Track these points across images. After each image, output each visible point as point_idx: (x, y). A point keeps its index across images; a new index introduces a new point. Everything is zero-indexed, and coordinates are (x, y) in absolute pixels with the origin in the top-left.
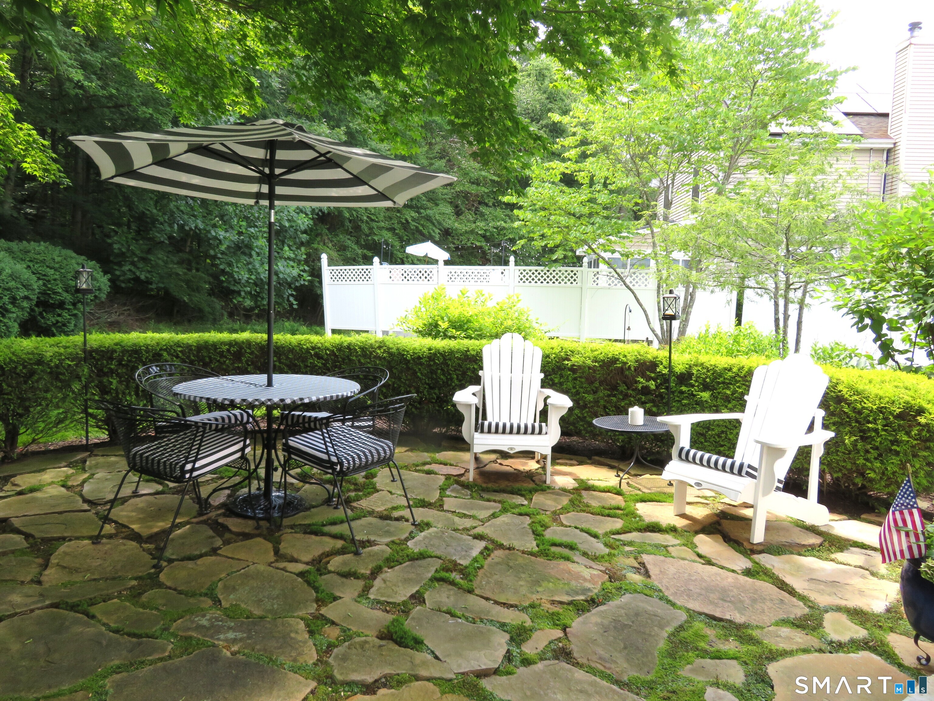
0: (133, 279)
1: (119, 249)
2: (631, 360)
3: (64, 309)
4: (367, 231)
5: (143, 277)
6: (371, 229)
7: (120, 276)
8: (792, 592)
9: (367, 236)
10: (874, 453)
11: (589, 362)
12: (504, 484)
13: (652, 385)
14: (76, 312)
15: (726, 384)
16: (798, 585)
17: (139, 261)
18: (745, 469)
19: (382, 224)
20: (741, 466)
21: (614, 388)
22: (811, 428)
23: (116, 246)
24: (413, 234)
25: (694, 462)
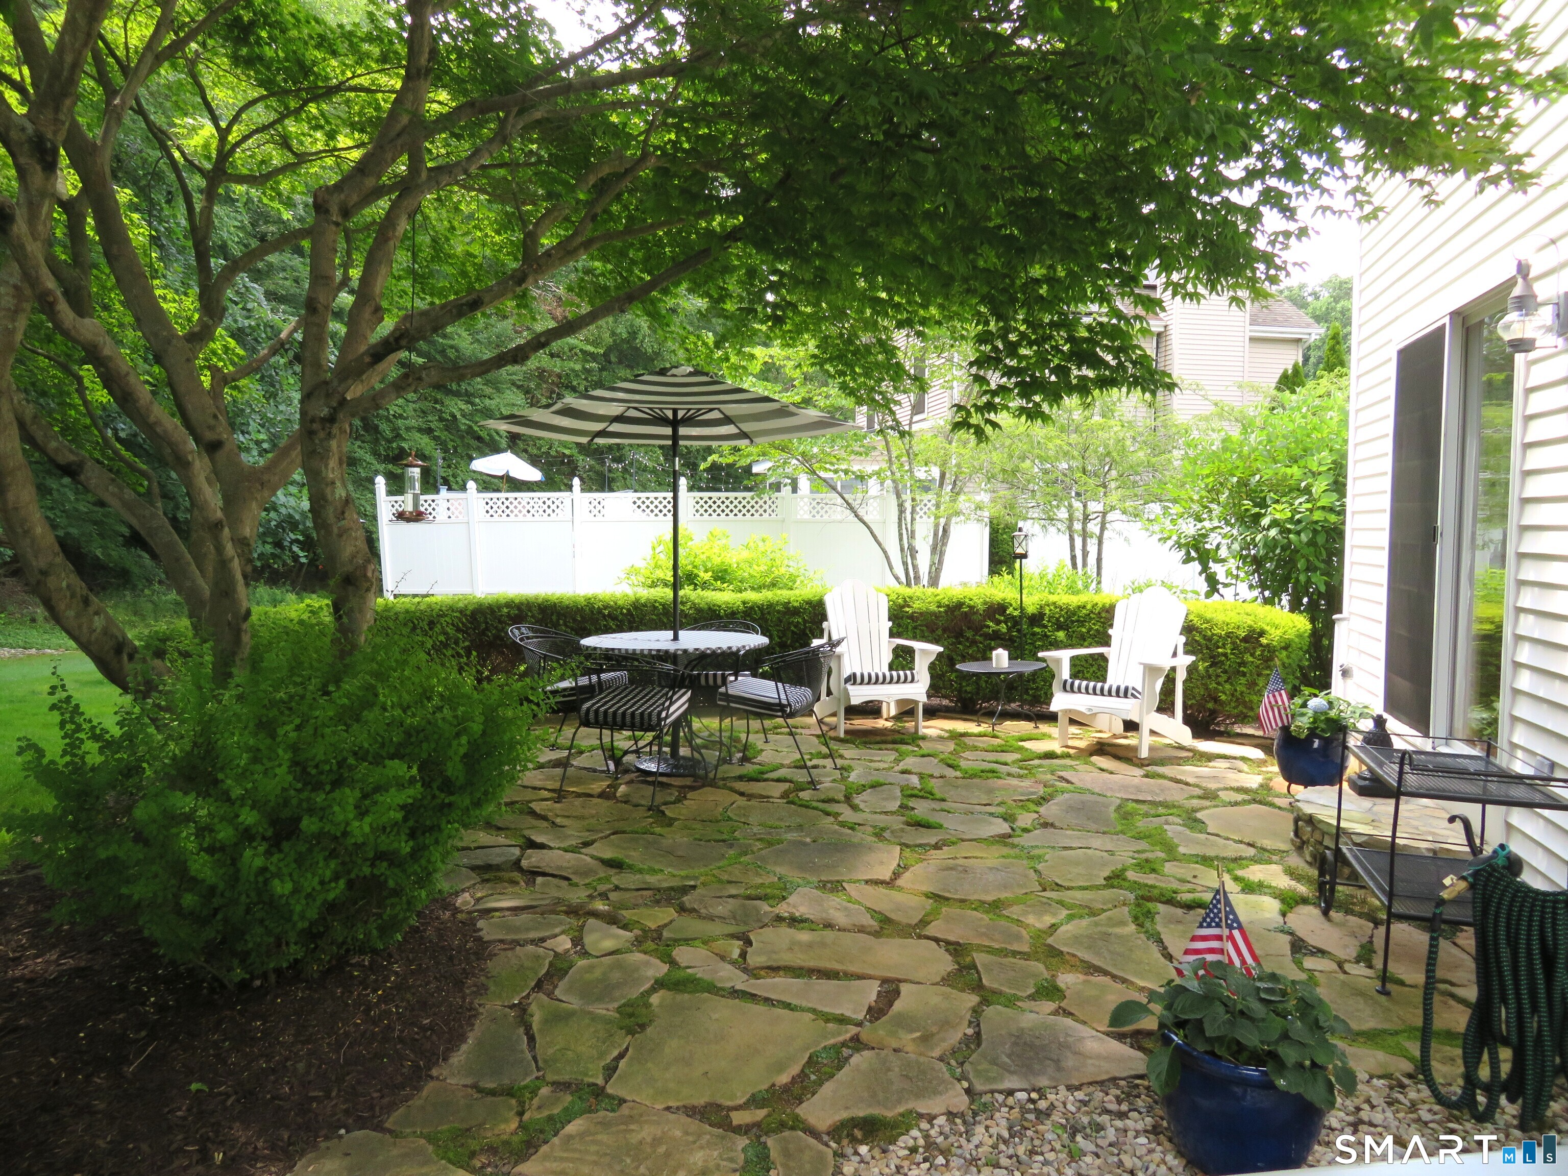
2: (978, 603)
4: (388, 434)
6: (395, 429)
8: (1187, 784)
9: (389, 441)
10: (1224, 677)
11: (933, 608)
12: (878, 739)
13: (1003, 628)
15: (1081, 622)
16: (1191, 780)
18: (1130, 691)
19: (413, 423)
20: (1126, 689)
21: (959, 634)
22: (1175, 655)
24: (462, 437)
25: (1080, 691)
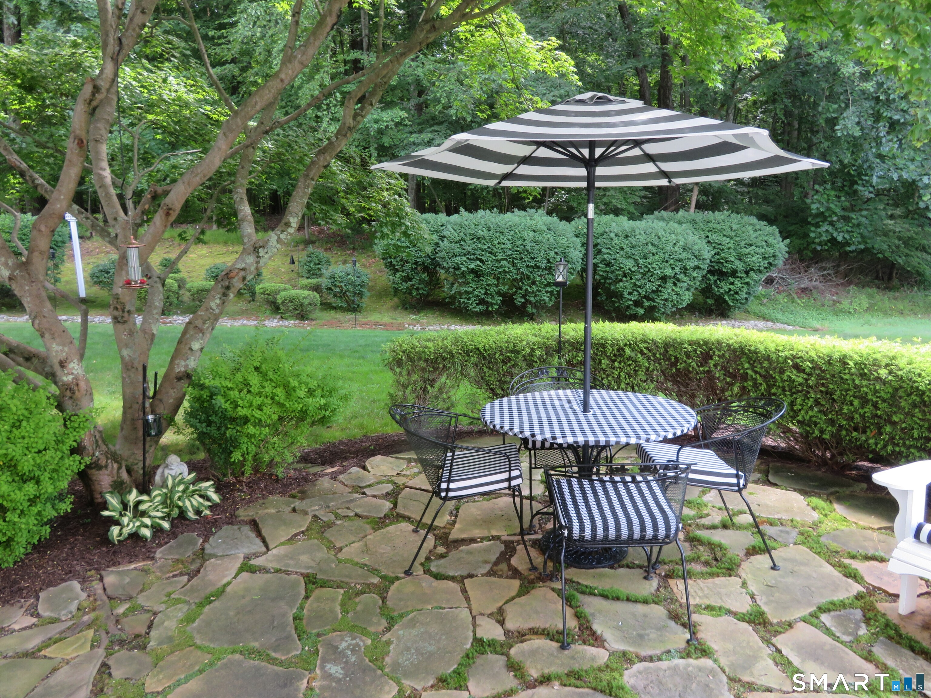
0: (829, 241)
1: (818, 209)
3: (737, 277)
5: (840, 239)
7: (815, 238)
14: (747, 280)
17: (838, 221)
23: (814, 206)
